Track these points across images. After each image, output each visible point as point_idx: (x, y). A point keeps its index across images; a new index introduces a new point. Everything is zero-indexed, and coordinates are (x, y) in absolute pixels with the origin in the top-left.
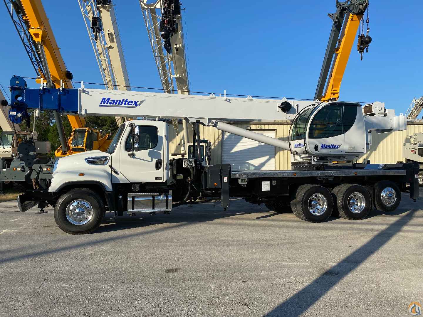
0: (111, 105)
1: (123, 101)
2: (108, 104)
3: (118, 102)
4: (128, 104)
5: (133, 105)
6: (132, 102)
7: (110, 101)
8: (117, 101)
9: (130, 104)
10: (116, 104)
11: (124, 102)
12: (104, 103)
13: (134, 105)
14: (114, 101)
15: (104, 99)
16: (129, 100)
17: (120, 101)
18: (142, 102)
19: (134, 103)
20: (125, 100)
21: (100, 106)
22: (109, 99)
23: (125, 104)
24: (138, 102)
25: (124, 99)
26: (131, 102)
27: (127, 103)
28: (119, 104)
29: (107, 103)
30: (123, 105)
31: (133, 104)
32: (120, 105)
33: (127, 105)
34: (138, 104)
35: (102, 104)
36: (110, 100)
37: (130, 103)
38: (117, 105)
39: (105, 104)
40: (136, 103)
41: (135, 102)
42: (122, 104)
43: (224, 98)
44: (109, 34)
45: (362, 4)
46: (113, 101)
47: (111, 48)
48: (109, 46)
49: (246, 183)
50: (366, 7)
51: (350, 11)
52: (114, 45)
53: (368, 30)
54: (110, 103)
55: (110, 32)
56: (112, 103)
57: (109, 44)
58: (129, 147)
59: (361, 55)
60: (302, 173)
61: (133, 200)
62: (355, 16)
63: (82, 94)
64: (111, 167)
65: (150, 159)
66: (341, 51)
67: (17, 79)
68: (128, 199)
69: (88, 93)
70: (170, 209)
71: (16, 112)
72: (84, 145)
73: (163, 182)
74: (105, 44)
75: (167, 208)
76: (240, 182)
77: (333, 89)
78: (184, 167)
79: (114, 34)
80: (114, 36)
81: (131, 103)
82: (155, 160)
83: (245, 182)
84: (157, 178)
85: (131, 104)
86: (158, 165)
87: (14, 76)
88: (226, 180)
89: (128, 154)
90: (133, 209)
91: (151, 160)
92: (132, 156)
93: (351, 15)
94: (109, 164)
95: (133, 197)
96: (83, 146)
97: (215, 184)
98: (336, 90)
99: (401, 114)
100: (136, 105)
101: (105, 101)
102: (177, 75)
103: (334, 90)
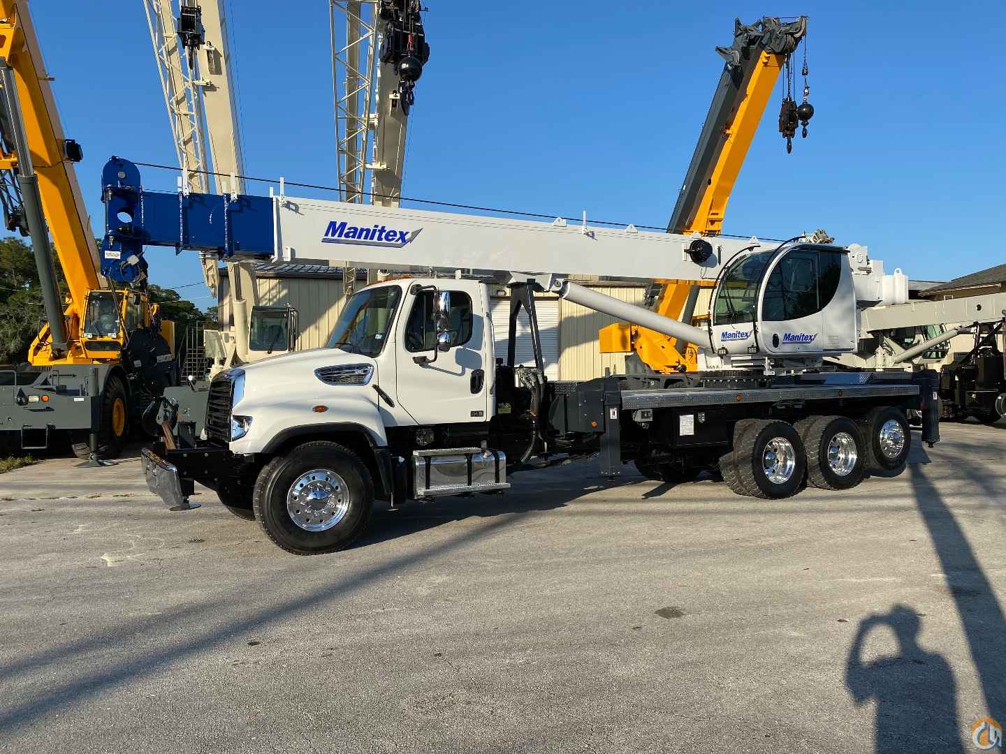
0: (350, 239)
1: (374, 231)
2: (343, 238)
3: (365, 232)
4: (387, 238)
5: (397, 241)
6: (395, 234)
7: (346, 231)
8: (362, 230)
9: (390, 238)
10: (359, 237)
11: (377, 234)
12: (333, 235)
13: (400, 241)
14: (356, 229)
15: (333, 224)
16: (387, 230)
17: (368, 230)
18: (415, 234)
19: (398, 236)
20: (380, 228)
21: (324, 241)
22: (343, 225)
23: (380, 238)
24: (407, 233)
25: (376, 226)
26: (392, 234)
27: (384, 234)
28: (366, 238)
29: (340, 235)
30: (375, 239)
31: (397, 238)
32: (368, 240)
33: (384, 241)
34: (407, 237)
35: (330, 236)
36: (346, 228)
37: (390, 235)
38: (362, 239)
39: (336, 237)
40: (403, 235)
41: (401, 233)
42: (372, 238)
43: (582, 229)
44: (208, 52)
45: (792, 34)
46: (352, 230)
47: (210, 87)
48: (207, 84)
49: (651, 419)
50: (797, 40)
51: (763, 47)
52: (221, 81)
53: (806, 91)
54: (347, 235)
55: (213, 49)
56: (351, 234)
57: (206, 77)
58: (414, 341)
59: (789, 142)
60: (752, 395)
61: (428, 466)
62: (773, 56)
63: (283, 211)
64: (376, 387)
65: (458, 369)
66: (736, 131)
67: (121, 165)
68: (417, 464)
69: (297, 210)
70: (503, 484)
71: (119, 253)
72: (121, 334)
73: (485, 422)
74: (197, 77)
75: (497, 481)
76: (638, 418)
77: (711, 212)
78: (517, 385)
79: (222, 53)
80: (222, 60)
81: (392, 236)
82: (469, 371)
83: (648, 417)
84: (474, 414)
85: (393, 239)
86: (476, 385)
87: (114, 158)
88: (613, 414)
89: (414, 358)
90: (428, 487)
91: (460, 372)
92: (422, 362)
93: (764, 54)
94: (373, 382)
95: (428, 459)
96: (118, 337)
97: (594, 424)
98: (717, 214)
99: (898, 272)
100: (404, 241)
101: (336, 230)
102: (381, 165)
103: (713, 214)
